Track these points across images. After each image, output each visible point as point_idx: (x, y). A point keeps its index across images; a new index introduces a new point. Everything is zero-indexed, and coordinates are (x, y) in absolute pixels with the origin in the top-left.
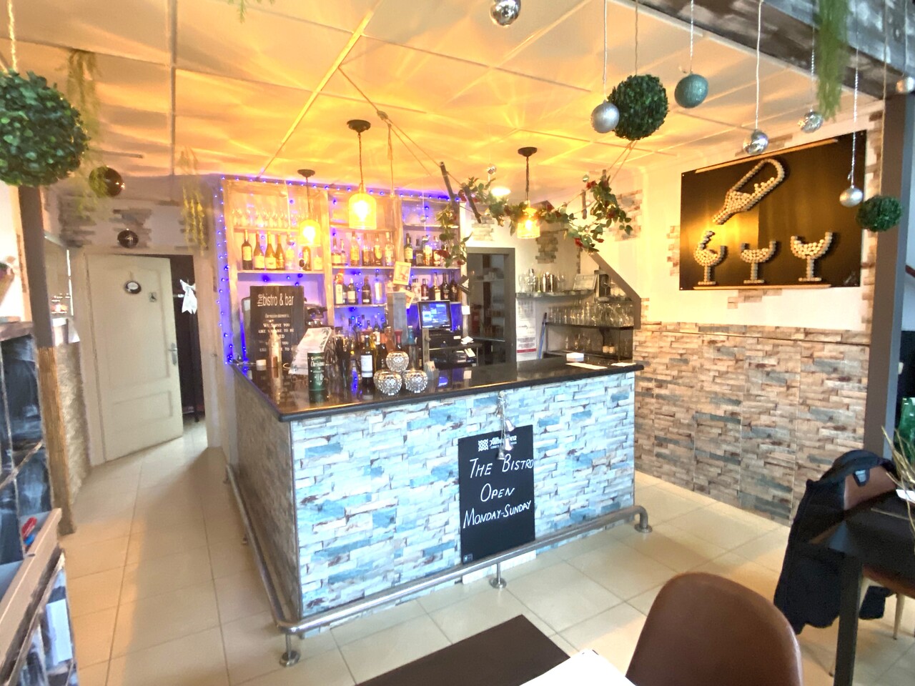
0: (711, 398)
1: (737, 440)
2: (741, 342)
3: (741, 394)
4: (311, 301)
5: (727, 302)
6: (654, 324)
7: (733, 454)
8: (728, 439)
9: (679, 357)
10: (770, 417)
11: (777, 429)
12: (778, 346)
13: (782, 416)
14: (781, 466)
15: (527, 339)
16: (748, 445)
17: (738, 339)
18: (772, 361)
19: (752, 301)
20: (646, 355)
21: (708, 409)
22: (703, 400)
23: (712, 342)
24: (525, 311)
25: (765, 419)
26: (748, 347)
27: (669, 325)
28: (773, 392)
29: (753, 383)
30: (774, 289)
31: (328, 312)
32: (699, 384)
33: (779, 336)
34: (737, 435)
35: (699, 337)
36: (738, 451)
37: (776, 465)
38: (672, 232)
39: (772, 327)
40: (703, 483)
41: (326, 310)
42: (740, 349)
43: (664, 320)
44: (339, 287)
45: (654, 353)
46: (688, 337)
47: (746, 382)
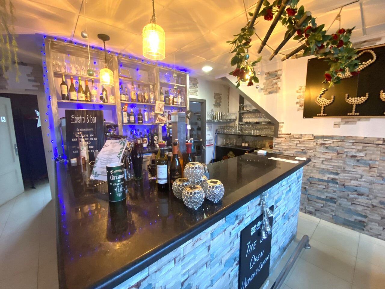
0: (320, 171)
1: (335, 192)
2: (342, 144)
3: (340, 170)
4: (108, 121)
5: (333, 124)
6: (286, 135)
7: (331, 198)
8: (329, 191)
9: (301, 151)
10: (357, 182)
11: (361, 188)
12: (366, 147)
13: (365, 181)
14: (362, 205)
15: (210, 140)
16: (341, 194)
17: (339, 143)
18: (362, 154)
19: (350, 124)
20: (281, 149)
21: (317, 176)
22: (315, 172)
23: (322, 144)
24: (209, 128)
25: (354, 183)
26: (346, 147)
27: (295, 135)
28: (360, 170)
29: (348, 165)
30: (365, 118)
31: (119, 127)
32: (313, 164)
33: (366, 142)
34: (335, 189)
35: (315, 141)
36: (335, 197)
37: (359, 205)
38: (300, 89)
39: (362, 137)
40: (311, 210)
41: (118, 126)
42: (341, 148)
43: (292, 133)
44: (125, 114)
45: (286, 148)
46: (307, 141)
47: (343, 164)
